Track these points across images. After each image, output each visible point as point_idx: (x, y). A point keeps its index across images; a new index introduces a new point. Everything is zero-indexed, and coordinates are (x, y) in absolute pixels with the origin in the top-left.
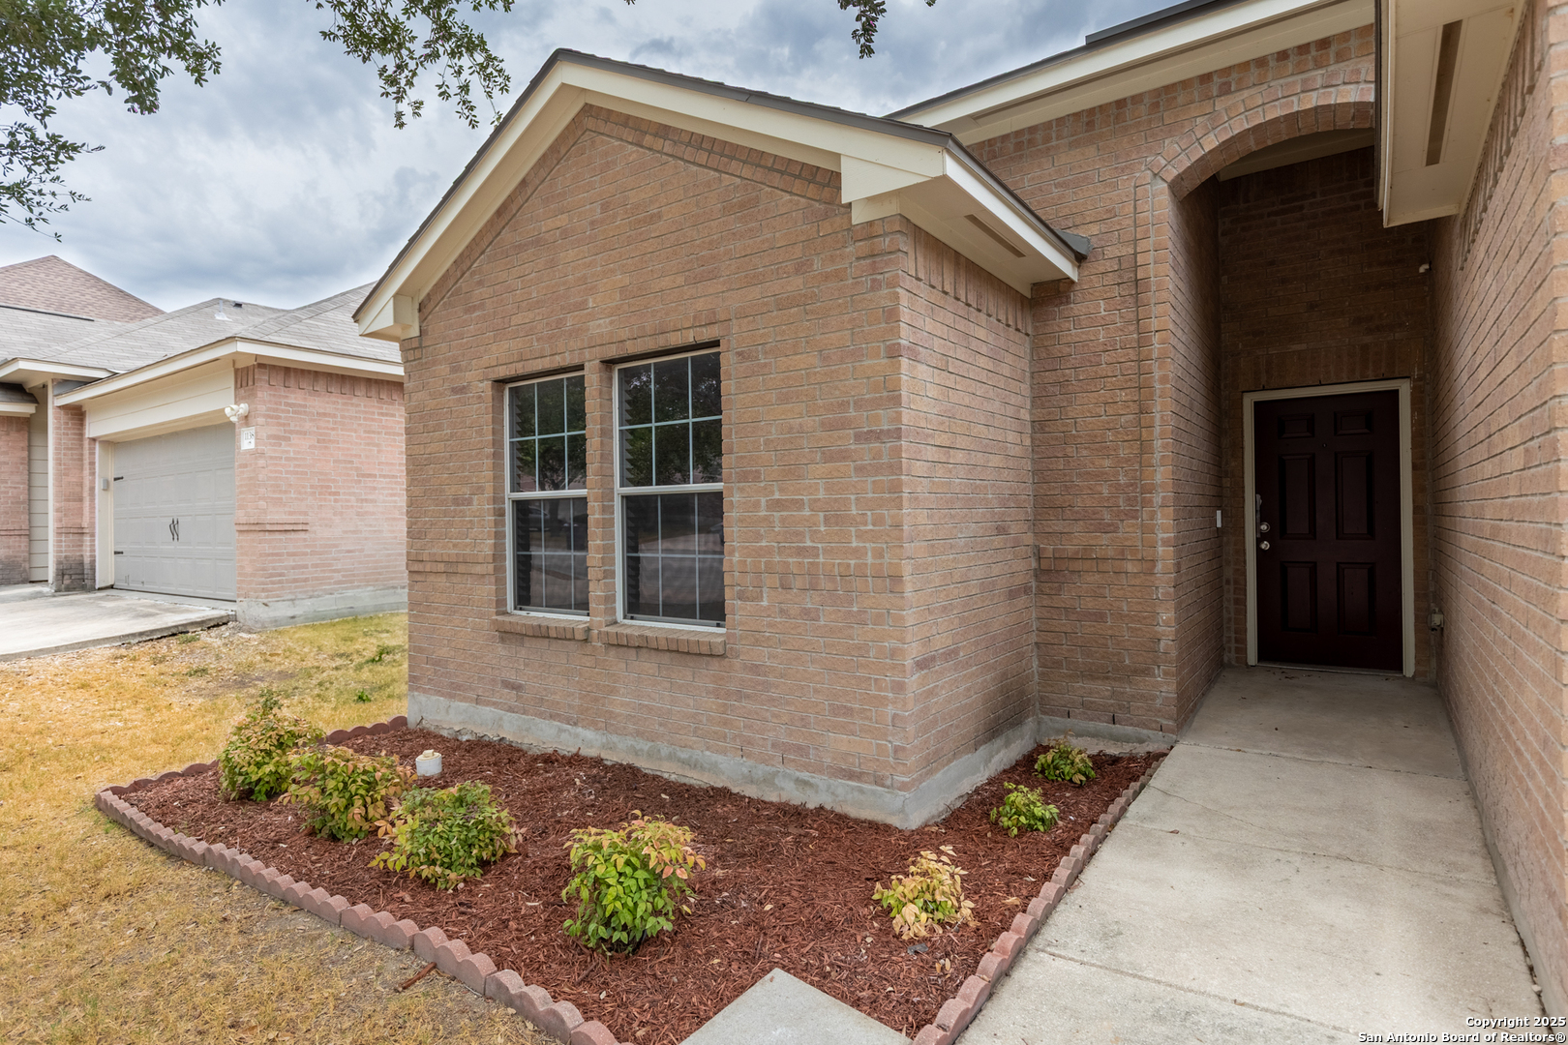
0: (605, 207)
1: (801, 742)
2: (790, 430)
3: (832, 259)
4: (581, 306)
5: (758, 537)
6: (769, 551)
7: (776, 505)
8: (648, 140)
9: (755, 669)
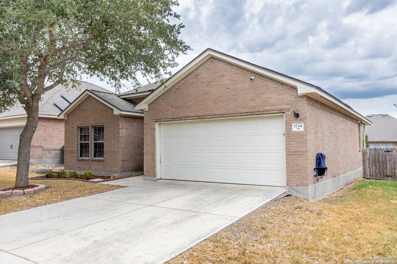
0: (92, 108)
1: (111, 170)
2: (110, 136)
3: (114, 118)
4: (89, 119)
5: (107, 148)
6: (108, 149)
7: (109, 144)
8: (97, 101)
9: (106, 162)
